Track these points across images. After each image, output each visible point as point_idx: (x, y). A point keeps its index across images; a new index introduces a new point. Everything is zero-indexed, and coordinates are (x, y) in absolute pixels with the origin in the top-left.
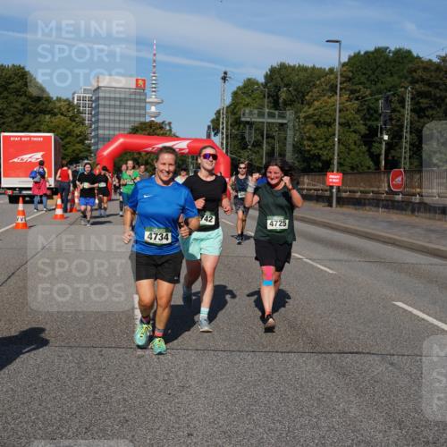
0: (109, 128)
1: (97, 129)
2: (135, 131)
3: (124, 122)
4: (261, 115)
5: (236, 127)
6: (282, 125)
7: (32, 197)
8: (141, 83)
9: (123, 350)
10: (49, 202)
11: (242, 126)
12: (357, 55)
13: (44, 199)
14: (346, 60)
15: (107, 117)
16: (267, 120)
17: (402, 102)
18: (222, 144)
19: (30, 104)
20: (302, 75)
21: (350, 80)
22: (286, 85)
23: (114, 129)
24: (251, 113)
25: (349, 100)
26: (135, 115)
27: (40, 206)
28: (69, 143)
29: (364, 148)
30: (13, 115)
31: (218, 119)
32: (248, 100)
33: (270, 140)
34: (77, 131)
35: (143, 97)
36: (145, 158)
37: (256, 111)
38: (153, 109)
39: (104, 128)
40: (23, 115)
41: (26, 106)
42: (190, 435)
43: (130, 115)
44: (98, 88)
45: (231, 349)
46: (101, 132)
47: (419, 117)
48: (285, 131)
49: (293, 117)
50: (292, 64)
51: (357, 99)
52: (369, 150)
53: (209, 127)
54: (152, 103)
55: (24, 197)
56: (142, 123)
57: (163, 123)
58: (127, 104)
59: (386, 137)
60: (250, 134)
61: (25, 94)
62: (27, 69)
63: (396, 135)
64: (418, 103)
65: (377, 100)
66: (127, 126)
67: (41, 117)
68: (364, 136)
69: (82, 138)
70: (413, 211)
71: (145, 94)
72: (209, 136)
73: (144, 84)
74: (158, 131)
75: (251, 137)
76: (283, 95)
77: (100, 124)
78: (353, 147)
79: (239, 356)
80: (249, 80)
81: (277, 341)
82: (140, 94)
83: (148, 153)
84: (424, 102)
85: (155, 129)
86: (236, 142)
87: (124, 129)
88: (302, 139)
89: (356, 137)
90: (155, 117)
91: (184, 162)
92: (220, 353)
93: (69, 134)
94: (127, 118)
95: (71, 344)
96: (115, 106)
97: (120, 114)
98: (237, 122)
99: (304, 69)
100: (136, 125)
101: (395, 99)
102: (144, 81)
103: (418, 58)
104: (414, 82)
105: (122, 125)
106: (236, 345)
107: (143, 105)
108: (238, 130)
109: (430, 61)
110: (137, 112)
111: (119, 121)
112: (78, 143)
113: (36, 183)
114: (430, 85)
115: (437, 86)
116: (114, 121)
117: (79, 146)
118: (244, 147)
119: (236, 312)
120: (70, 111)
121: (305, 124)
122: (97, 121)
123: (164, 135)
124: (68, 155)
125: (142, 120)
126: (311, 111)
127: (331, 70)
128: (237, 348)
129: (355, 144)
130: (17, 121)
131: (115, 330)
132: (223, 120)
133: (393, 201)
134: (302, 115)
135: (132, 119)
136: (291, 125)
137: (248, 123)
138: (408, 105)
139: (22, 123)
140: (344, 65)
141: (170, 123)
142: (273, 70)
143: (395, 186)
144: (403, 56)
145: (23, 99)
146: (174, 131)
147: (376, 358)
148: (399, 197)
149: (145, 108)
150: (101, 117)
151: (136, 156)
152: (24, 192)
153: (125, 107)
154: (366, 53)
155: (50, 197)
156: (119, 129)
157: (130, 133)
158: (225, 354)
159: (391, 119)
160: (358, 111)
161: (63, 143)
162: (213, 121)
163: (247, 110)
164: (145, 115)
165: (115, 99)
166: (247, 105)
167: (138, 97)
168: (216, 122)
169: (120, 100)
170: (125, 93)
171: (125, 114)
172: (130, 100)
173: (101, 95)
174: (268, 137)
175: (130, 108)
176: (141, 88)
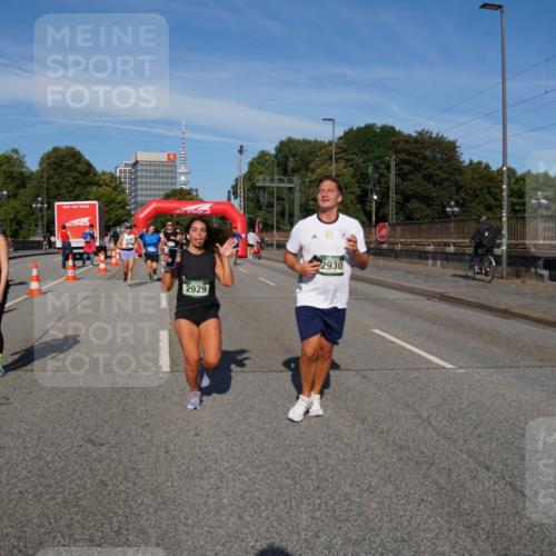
0: (146, 196)
1: (136, 196)
2: (167, 197)
3: (159, 190)
4: (272, 181)
5: (253, 191)
6: (291, 188)
7: (81, 254)
8: (172, 157)
10: (96, 258)
11: (257, 190)
12: (351, 131)
13: (91, 256)
14: (342, 134)
15: (144, 186)
16: (276, 184)
17: (388, 168)
18: (240, 206)
19: (80, 178)
20: (306, 147)
21: (344, 151)
22: (294, 156)
23: (150, 196)
24: (264, 180)
25: (345, 167)
26: (167, 184)
27: (88, 262)
28: (112, 209)
29: (359, 206)
30: (66, 187)
31: (236, 185)
32: (261, 169)
33: (281, 202)
34: (119, 198)
35: (174, 169)
37: (268, 178)
38: (183, 178)
39: (142, 195)
40: (75, 187)
41: (77, 179)
42: (197, 435)
43: (163, 183)
44: (137, 162)
46: (139, 199)
47: (403, 180)
48: (293, 194)
49: (299, 182)
50: (297, 138)
51: (352, 166)
52: (363, 208)
53: (229, 192)
54: (182, 173)
55: (75, 255)
56: (175, 191)
57: (191, 189)
58: (161, 174)
59: (375, 197)
60: (264, 197)
61: (75, 169)
62: (77, 149)
63: (384, 196)
64: (401, 169)
65: (367, 167)
66: (161, 193)
67: (89, 188)
68: (359, 197)
69: (123, 204)
70: (396, 257)
71: (175, 166)
72: (229, 199)
74: (188, 197)
75: (264, 199)
76: (291, 164)
77: (139, 192)
78: (350, 205)
80: (262, 152)
82: (172, 166)
83: (179, 215)
84: (406, 168)
85: (185, 195)
86: (253, 204)
87: (159, 195)
88: (308, 200)
89: (352, 197)
90: (184, 185)
93: (113, 201)
94: (161, 187)
96: (151, 177)
97: (155, 183)
98: (253, 188)
99: (308, 142)
100: (168, 192)
101: (382, 166)
102: (175, 155)
103: (400, 132)
104: (397, 152)
105: (157, 193)
107: (174, 175)
108: (254, 193)
109: (409, 135)
110: (169, 181)
111: (155, 189)
112: (120, 208)
113: (87, 242)
114: (410, 154)
115: (415, 155)
116: (150, 189)
117: (122, 211)
118: (260, 208)
120: (114, 182)
121: (310, 187)
122: (136, 190)
123: (192, 199)
124: (111, 219)
125: (174, 187)
126: (314, 177)
127: (330, 143)
129: (352, 203)
130: (70, 192)
132: (240, 186)
133: (381, 250)
134: (307, 180)
135: (165, 187)
136: (298, 188)
137: (261, 188)
138: (393, 171)
139: (73, 194)
140: (340, 138)
141: (196, 190)
142: (282, 144)
143: (381, 237)
144: (388, 132)
145: (74, 174)
146: (200, 196)
147: (352, 373)
148: (385, 246)
149: (175, 178)
150: (139, 186)
152: (75, 251)
153: (159, 177)
154: (359, 129)
155: (96, 254)
156: (155, 195)
157: (164, 199)
159: (380, 183)
160: (353, 176)
161: (107, 209)
162: (233, 187)
163: (261, 177)
164: (175, 184)
165: (151, 171)
166: (261, 173)
167: (170, 168)
168: (235, 187)
169: (155, 171)
170: (159, 166)
171: (159, 183)
172: (163, 171)
173: (139, 168)
174: (279, 199)
175: (163, 178)
176: (172, 161)
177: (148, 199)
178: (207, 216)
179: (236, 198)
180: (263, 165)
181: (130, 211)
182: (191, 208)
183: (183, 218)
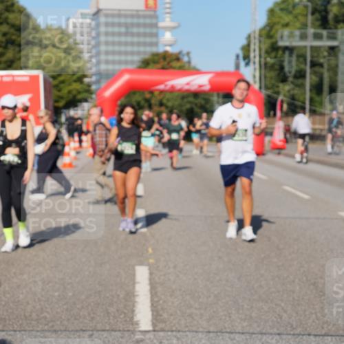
0: (113, 62)
1: (99, 63)
2: (146, 64)
3: (132, 53)
4: (303, 37)
5: (273, 54)
6: (332, 48)
9: (118, 334)
11: (280, 52)
16: (311, 42)
18: (254, 77)
19: (13, 34)
23: (120, 62)
24: (291, 35)
26: (145, 44)
28: (63, 82)
31: (249, 45)
32: (287, 18)
33: (317, 69)
35: (154, 21)
36: (159, 98)
37: (297, 33)
38: (168, 36)
39: (107, 62)
40: (5, 48)
41: (8, 36)
43: (139, 44)
44: (99, 11)
45: (251, 331)
46: (103, 67)
48: (336, 56)
53: (238, 56)
54: (167, 28)
56: (156, 55)
57: (180, 53)
58: (135, 30)
60: (290, 62)
61: (6, 21)
66: (137, 58)
69: (80, 76)
71: (156, 17)
72: (237, 66)
73: (155, 4)
74: (175, 64)
75: (291, 66)
76: (334, 9)
77: (103, 57)
79: (261, 339)
81: (311, 321)
82: (151, 17)
83: (162, 92)
86: (273, 74)
87: (132, 62)
90: (170, 45)
91: (207, 101)
92: (237, 336)
94: (136, 49)
95: (56, 328)
96: (120, 34)
97: (126, 43)
98: (274, 48)
100: (147, 57)
105: (129, 58)
106: (258, 326)
107: (154, 30)
108: (276, 57)
110: (148, 40)
111: (126, 53)
112: (75, 81)
116: (120, 53)
117: (76, 86)
118: (284, 80)
119: (261, 286)
122: (98, 54)
123: (181, 68)
124: (62, 98)
125: (154, 50)
128: (258, 329)
131: (112, 310)
132: (255, 46)
135: (142, 49)
137: (286, 48)
139: (4, 59)
141: (188, 54)
145: (5, 28)
149: (156, 35)
150: (103, 48)
151: (148, 96)
153: (132, 35)
156: (126, 62)
158: (243, 336)
161: (55, 82)
162: (243, 48)
163: (286, 32)
164: (156, 44)
165: (120, 25)
166: (287, 25)
167: (148, 21)
168: (246, 49)
169: (126, 26)
170: (132, 16)
171: (132, 44)
172: (138, 25)
173: (102, 19)
174: (313, 64)
175: (139, 35)
176: (151, 10)
177: (117, 67)
178: (204, 92)
179: (247, 64)
180: (290, 13)
181: (89, 85)
182: (181, 82)
183: (168, 95)
